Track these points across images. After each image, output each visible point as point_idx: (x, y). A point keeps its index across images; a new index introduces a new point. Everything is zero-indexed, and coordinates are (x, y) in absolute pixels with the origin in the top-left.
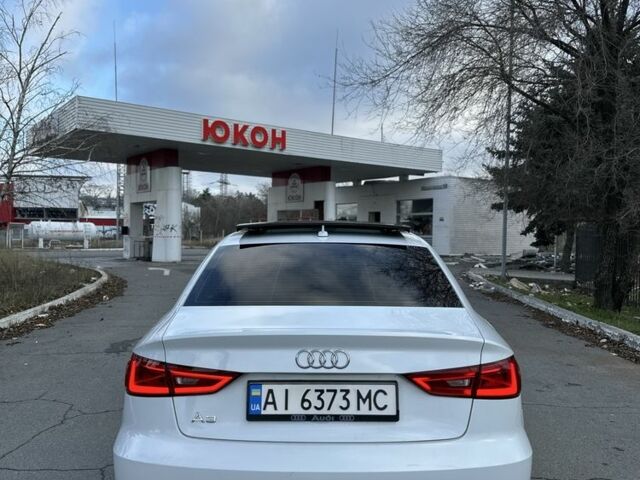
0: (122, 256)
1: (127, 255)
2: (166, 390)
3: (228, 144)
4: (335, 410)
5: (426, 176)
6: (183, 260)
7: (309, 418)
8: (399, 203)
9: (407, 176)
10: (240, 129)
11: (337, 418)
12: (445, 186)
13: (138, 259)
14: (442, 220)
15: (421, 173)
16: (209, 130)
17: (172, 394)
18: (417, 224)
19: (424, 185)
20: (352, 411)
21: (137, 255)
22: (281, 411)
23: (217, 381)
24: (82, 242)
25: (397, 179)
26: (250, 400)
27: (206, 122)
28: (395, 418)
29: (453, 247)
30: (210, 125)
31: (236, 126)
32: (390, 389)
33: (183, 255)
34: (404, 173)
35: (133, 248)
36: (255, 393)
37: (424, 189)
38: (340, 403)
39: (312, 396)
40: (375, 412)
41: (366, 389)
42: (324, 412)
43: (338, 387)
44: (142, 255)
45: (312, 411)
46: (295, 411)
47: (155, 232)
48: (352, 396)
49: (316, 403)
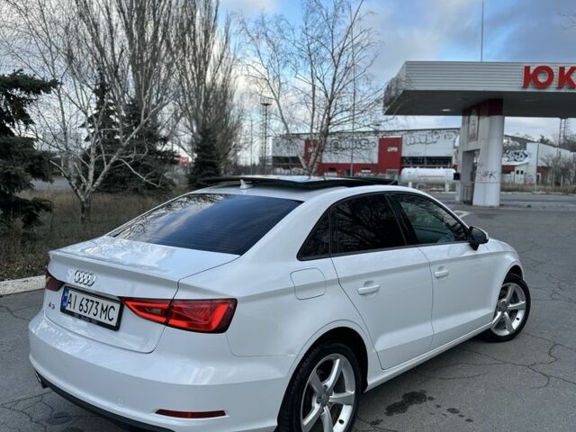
0: (454, 198)
1: (458, 199)
3: (552, 89)
4: (91, 316)
6: (501, 205)
7: (80, 317)
10: (566, 72)
11: (91, 321)
13: (465, 202)
16: (530, 77)
20: (97, 318)
21: (465, 199)
22: (72, 309)
24: (443, 185)
26: (64, 299)
27: (527, 69)
28: (116, 328)
30: (531, 71)
31: (562, 69)
33: (501, 200)
35: (463, 192)
36: (66, 295)
38: (94, 311)
39: (84, 302)
40: (107, 322)
41: (106, 303)
42: (86, 315)
43: (95, 299)
44: (469, 199)
45: (82, 313)
46: (76, 310)
47: (477, 178)
48: (99, 307)
49: (85, 308)
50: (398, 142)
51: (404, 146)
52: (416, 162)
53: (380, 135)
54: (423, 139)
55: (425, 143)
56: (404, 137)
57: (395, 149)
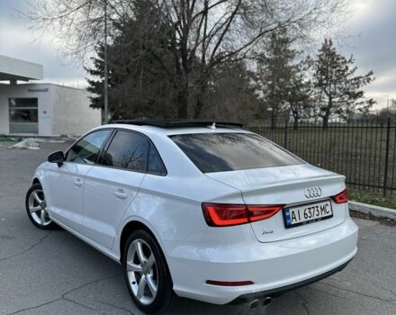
2: (246, 220)
4: (316, 217)
5: (30, 82)
7: (308, 222)
9: (16, 81)
11: (316, 220)
12: (47, 90)
15: (27, 79)
17: (250, 222)
18: (25, 115)
19: (30, 88)
20: (320, 216)
22: (298, 221)
23: (273, 211)
25: (8, 82)
26: (285, 218)
28: (332, 216)
29: (54, 130)
32: (328, 203)
34: (13, 78)
36: (287, 214)
37: (30, 91)
38: (316, 213)
39: (307, 212)
40: (327, 215)
41: (322, 204)
42: (312, 218)
43: (314, 205)
45: (308, 219)
46: (303, 220)
48: (319, 209)
49: (309, 215)
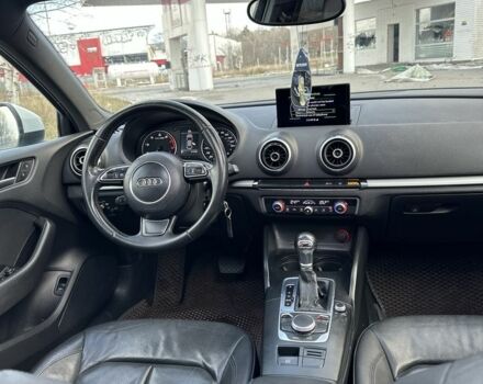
0: (169, 88)
1: (172, 87)
8: (418, 11)
13: (180, 89)
14: (464, 24)
21: (179, 87)
24: (149, 79)
33: (214, 83)
35: (175, 80)
44: (184, 86)
47: (189, 64)
50: (96, 42)
51: (103, 47)
52: (118, 59)
53: (77, 38)
54: (119, 39)
55: (122, 42)
56: (101, 37)
57: (95, 49)
